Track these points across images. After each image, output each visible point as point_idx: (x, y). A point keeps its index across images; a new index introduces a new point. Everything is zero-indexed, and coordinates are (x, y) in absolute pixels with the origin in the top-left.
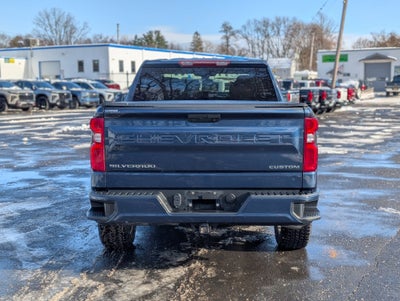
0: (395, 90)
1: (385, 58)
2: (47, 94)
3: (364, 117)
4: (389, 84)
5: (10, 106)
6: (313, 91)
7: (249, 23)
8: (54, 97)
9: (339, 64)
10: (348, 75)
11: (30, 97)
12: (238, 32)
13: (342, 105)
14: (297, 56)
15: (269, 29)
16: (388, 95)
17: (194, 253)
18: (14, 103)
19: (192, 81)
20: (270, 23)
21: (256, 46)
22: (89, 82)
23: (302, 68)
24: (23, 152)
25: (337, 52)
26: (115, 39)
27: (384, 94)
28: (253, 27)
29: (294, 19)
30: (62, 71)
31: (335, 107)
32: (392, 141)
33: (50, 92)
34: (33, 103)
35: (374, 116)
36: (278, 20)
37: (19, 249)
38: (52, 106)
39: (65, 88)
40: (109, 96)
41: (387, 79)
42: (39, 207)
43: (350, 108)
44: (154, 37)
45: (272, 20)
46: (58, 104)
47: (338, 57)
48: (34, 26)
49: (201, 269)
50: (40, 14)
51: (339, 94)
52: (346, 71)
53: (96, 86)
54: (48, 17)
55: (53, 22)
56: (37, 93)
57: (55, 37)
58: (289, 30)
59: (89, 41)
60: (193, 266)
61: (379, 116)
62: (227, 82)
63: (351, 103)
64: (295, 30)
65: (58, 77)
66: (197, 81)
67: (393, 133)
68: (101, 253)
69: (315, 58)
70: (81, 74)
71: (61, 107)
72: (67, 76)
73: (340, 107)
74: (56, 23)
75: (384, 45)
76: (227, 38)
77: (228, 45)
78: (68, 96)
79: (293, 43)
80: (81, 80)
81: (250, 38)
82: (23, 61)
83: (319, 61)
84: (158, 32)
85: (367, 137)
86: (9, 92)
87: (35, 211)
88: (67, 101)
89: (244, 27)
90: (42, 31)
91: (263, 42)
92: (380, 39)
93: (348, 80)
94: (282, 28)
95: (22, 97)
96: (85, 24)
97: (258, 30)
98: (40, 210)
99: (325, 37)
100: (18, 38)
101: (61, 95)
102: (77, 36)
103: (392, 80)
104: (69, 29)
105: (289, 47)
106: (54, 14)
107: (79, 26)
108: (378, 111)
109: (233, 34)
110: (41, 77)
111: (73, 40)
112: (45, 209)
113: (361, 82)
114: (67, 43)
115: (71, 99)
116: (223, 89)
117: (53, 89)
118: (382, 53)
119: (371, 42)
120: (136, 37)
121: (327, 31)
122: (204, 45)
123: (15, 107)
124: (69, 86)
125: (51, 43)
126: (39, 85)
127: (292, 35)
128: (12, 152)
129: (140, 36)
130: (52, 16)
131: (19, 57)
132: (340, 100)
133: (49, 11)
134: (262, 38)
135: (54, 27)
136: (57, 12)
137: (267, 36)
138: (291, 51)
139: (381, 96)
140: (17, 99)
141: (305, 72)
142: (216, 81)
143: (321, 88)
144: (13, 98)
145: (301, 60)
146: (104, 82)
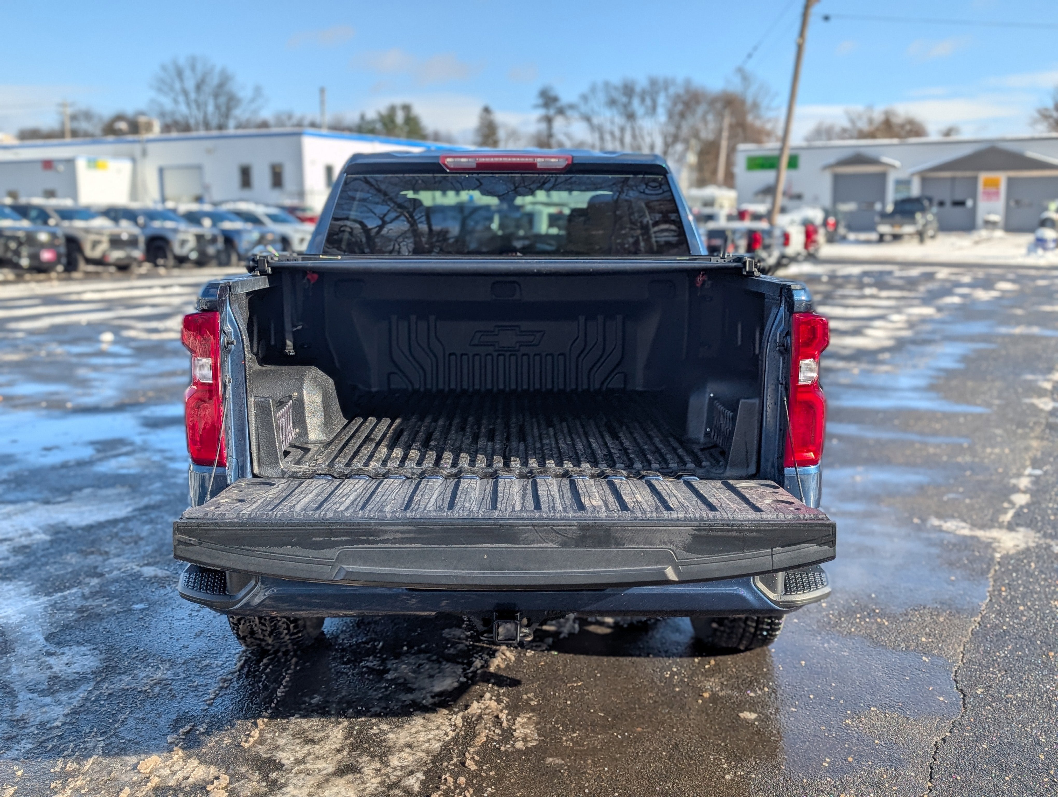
0: (897, 230)
1: (874, 161)
2: (170, 236)
3: (840, 286)
4: (884, 216)
5: (89, 261)
6: (734, 232)
7: (593, 89)
8: (183, 243)
9: (785, 173)
10: (799, 197)
11: (133, 242)
12: (572, 107)
13: (794, 259)
14: (692, 158)
15: (636, 103)
16: (881, 239)
17: (478, 663)
18: (96, 254)
19: (477, 209)
20: (638, 89)
21: (608, 137)
22: (259, 210)
23: (701, 183)
24: (95, 368)
25: (782, 149)
26: (318, 120)
27: (874, 236)
28: (602, 97)
29: (688, 82)
30: (206, 188)
31: (779, 265)
32: (913, 342)
33: (175, 231)
34: (138, 254)
35: (861, 286)
36: (653, 83)
37: (22, 651)
38: (181, 261)
39: (207, 222)
40: (302, 240)
41: (878, 207)
42: (102, 517)
43: (807, 268)
44: (400, 117)
45: (642, 83)
46: (194, 256)
47: (784, 161)
48: (152, 94)
49: (497, 720)
50: (164, 68)
51: (786, 239)
52: (796, 190)
53: (274, 218)
54: (180, 74)
55: (190, 84)
56: (150, 232)
57: (195, 116)
58: (675, 104)
59: (264, 125)
60: (475, 707)
61: (870, 285)
62: (553, 210)
63: (812, 258)
64: (687, 105)
65: (199, 199)
66: (487, 208)
67: (911, 325)
68: (235, 664)
69: (730, 164)
70: (246, 193)
71: (201, 263)
72: (217, 195)
73: (786, 266)
74: (198, 87)
75: (872, 135)
76: (549, 120)
77: (550, 136)
78: (214, 240)
79: (685, 130)
80: (243, 206)
81: (595, 121)
82: (126, 166)
83: (740, 168)
84: (407, 108)
85: (857, 332)
86: (87, 231)
87: (89, 528)
88: (211, 250)
89: (585, 98)
90: (167, 103)
91: (622, 130)
92: (863, 125)
93: (798, 208)
94: (662, 100)
95: (116, 242)
96: (258, 90)
97: (612, 103)
98: (101, 525)
99: (750, 118)
100: (120, 118)
101: (199, 238)
102: (240, 113)
103: (890, 208)
104: (222, 100)
105: (676, 138)
106: (193, 68)
107: (245, 93)
108: (865, 274)
109: (561, 111)
110: (164, 200)
111: (232, 123)
112: (115, 522)
113: (827, 213)
114: (221, 127)
115: (220, 244)
116: (543, 227)
117: (183, 226)
118: (870, 153)
119: (844, 130)
120: (362, 117)
121: (756, 106)
122: (501, 134)
123: (100, 262)
124: (216, 218)
125: (187, 128)
126: (151, 215)
127: (682, 115)
128: (72, 366)
129: (371, 115)
130: (188, 73)
131: (117, 155)
132: (790, 251)
133: (182, 61)
134: (620, 120)
135: (193, 96)
136: (199, 67)
137: (631, 116)
138: (679, 147)
139: (868, 242)
140: (104, 246)
141: (710, 191)
142: (529, 208)
143: (747, 224)
144: (95, 244)
145: (700, 167)
146: (292, 210)
